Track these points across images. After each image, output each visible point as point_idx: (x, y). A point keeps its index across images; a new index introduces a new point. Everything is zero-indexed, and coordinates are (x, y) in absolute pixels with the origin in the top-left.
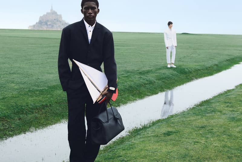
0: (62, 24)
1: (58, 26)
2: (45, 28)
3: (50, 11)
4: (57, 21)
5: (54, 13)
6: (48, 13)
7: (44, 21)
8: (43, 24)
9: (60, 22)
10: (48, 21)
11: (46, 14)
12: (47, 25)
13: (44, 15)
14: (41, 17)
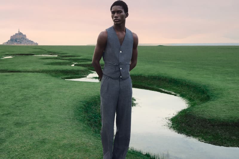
0: (27, 41)
1: (24, 42)
2: (15, 44)
3: (18, 33)
4: (23, 39)
5: (20, 34)
6: (16, 34)
7: (14, 39)
8: (14, 41)
9: (26, 39)
10: (17, 39)
11: (15, 34)
12: (17, 42)
13: (14, 36)
14: (11, 36)
